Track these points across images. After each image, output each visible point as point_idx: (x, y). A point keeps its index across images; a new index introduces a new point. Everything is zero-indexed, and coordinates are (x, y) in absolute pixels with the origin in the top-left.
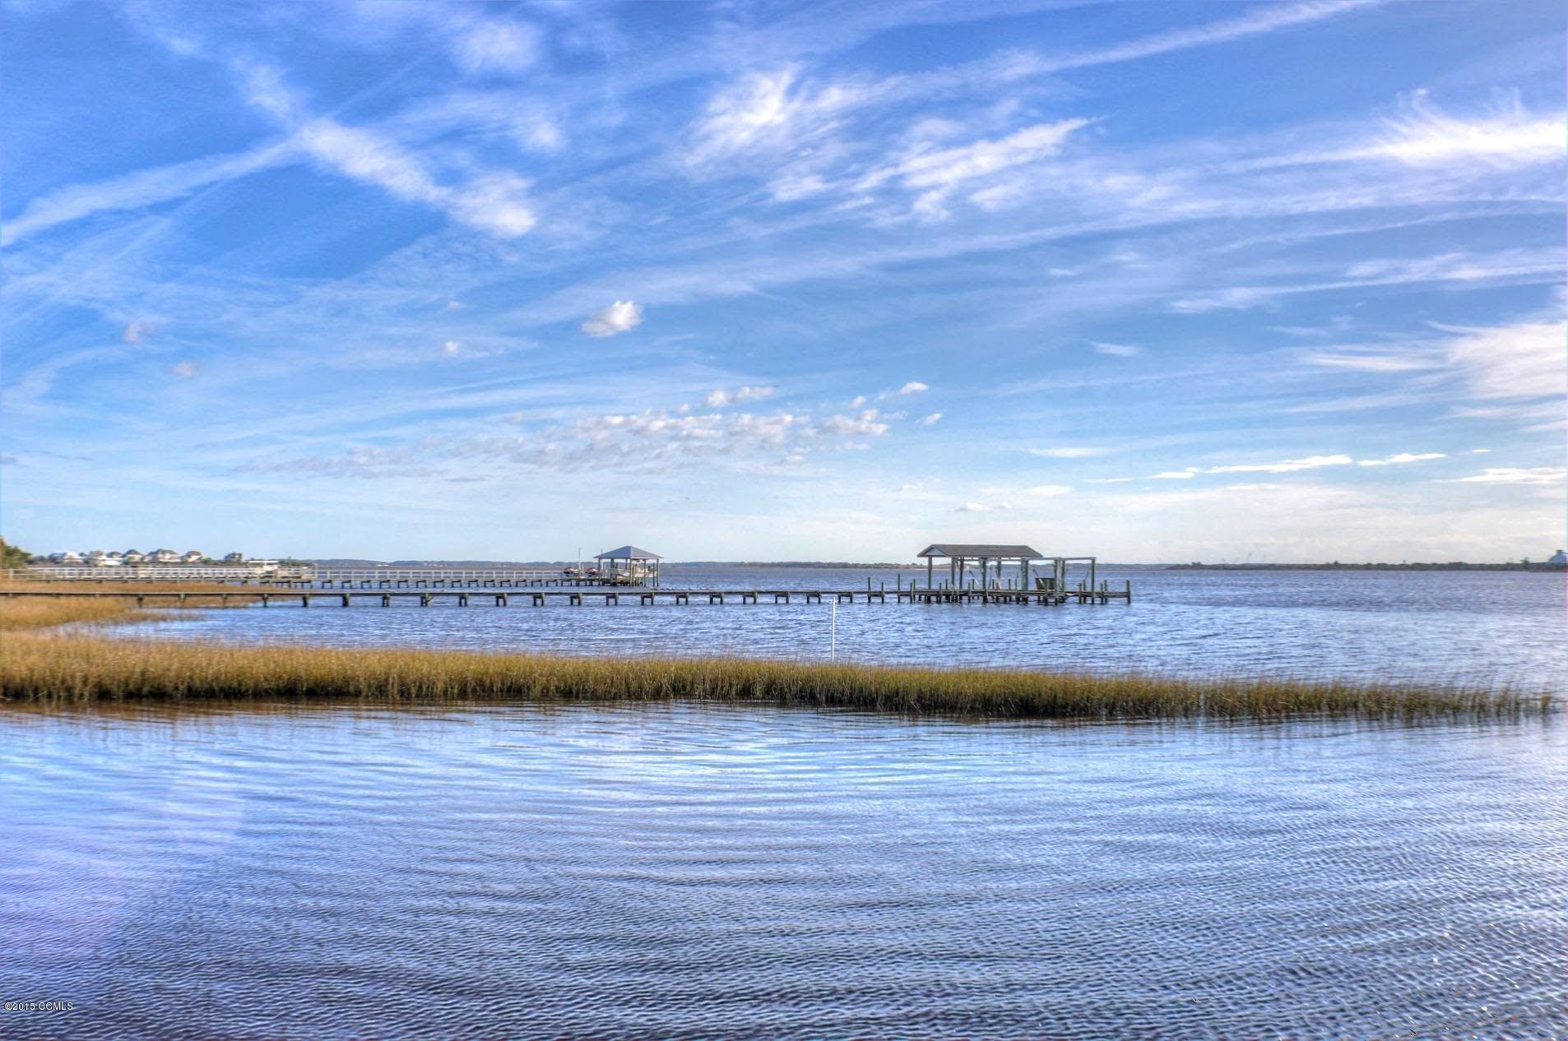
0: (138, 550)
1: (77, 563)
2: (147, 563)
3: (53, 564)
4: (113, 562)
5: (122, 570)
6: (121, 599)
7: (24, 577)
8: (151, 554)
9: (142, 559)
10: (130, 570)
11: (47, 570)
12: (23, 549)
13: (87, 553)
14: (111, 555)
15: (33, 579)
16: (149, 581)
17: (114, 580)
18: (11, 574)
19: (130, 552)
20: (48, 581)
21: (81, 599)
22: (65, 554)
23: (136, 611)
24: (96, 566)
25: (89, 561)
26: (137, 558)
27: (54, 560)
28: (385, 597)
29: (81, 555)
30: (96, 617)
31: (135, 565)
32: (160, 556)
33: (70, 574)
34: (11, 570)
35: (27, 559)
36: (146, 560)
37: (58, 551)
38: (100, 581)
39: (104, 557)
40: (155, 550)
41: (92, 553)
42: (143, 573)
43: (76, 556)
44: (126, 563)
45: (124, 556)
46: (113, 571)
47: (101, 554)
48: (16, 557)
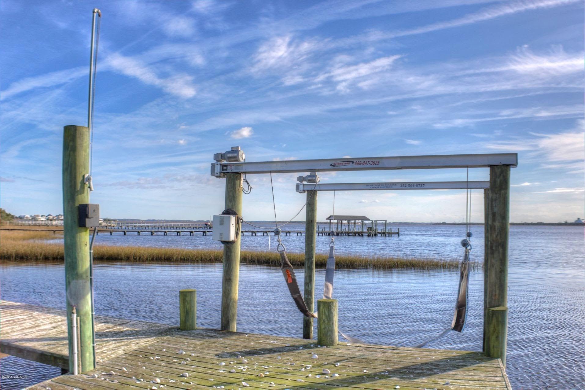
0: (51, 214)
1: (29, 219)
2: (55, 219)
3: (20, 219)
4: (43, 219)
5: (47, 222)
6: (48, 232)
7: (13, 224)
8: (57, 216)
9: (53, 218)
10: (50, 222)
11: (20, 222)
12: (12, 214)
13: (33, 215)
14: (42, 216)
15: (16, 225)
16: (56, 226)
17: (44, 225)
18: (8, 223)
19: (49, 215)
20: (21, 226)
21: (34, 231)
22: (25, 216)
23: (53, 236)
24: (37, 220)
25: (34, 218)
26: (51, 217)
27: (21, 218)
28: (139, 232)
29: (31, 216)
30: (41, 238)
31: (51, 220)
32: (60, 217)
33: (28, 223)
34: (8, 221)
35: (13, 217)
36: (55, 218)
37: (22, 215)
38: (39, 226)
39: (40, 217)
40: (58, 215)
41: (35, 215)
42: (54, 223)
43: (29, 216)
44: (48, 219)
45: (47, 217)
46: (43, 222)
47: (39, 216)
48: (10, 217)
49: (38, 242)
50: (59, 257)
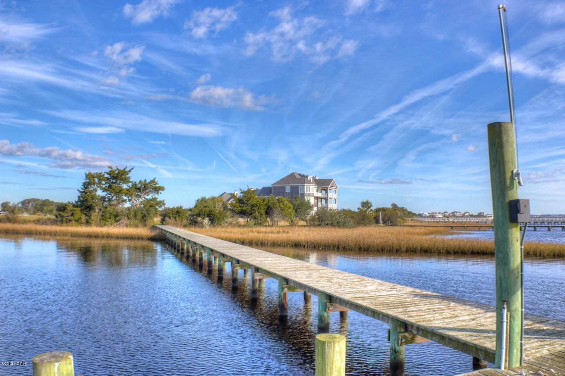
0: (448, 212)
1: (427, 216)
2: (451, 216)
3: (419, 217)
4: (440, 216)
5: (444, 218)
6: (446, 227)
7: (414, 221)
8: (452, 213)
9: (449, 215)
10: (447, 218)
11: (420, 219)
12: (413, 212)
13: (430, 213)
14: (439, 213)
15: (417, 221)
16: (453, 222)
17: (442, 222)
18: (410, 220)
19: (445, 212)
20: (421, 222)
21: (434, 227)
22: (423, 213)
23: (451, 231)
24: (435, 217)
25: (432, 216)
26: (447, 214)
27: (420, 215)
28: (535, 228)
29: (429, 213)
30: (441, 233)
31: (448, 217)
32: (455, 214)
33: (427, 220)
34: (410, 219)
35: (414, 215)
36: (451, 215)
37: (421, 212)
38: (438, 222)
39: (438, 214)
40: (453, 212)
41: (432, 213)
42: (451, 219)
43: (427, 214)
44: (444, 216)
45: (443, 214)
46: (441, 219)
47: (437, 213)
48: (411, 214)
49: (439, 237)
50: (460, 251)
